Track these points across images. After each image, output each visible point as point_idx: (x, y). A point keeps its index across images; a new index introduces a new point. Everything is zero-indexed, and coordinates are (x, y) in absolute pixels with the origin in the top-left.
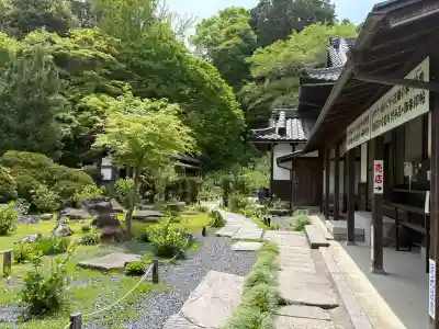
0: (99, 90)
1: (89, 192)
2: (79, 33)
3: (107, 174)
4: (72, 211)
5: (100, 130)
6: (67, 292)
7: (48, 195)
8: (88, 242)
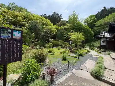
0: (69, 32)
1: (68, 46)
2: (67, 25)
3: (70, 43)
4: (66, 48)
5: (70, 37)
6: (67, 58)
7: (64, 46)
8: (69, 52)
